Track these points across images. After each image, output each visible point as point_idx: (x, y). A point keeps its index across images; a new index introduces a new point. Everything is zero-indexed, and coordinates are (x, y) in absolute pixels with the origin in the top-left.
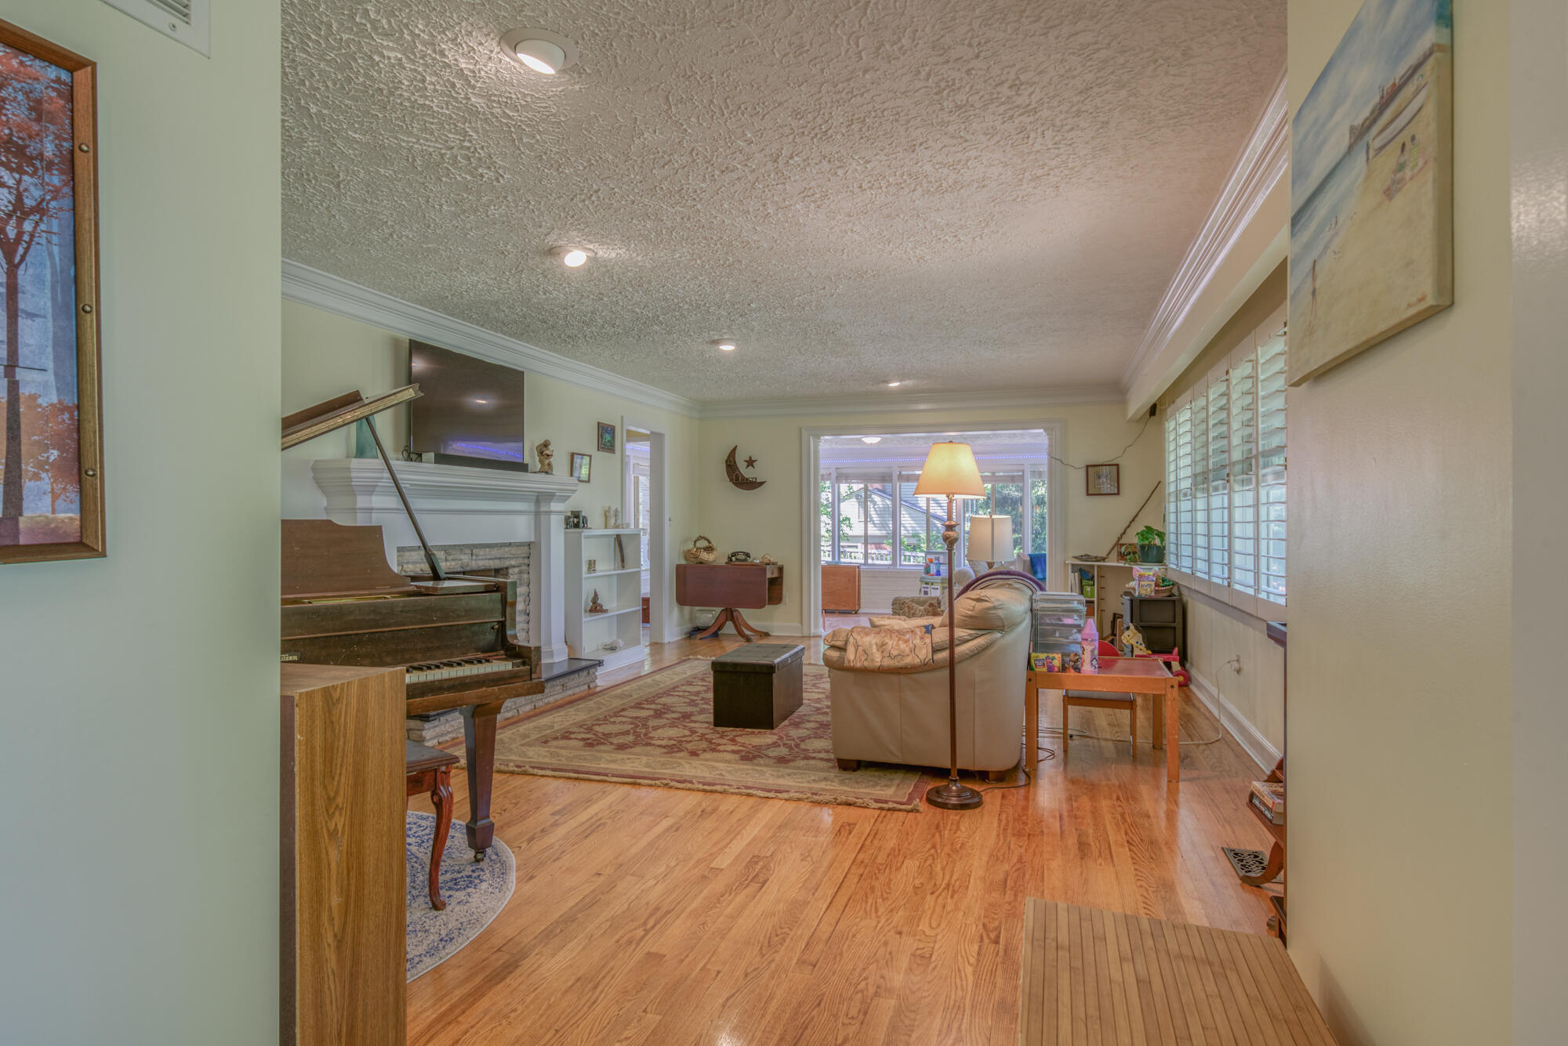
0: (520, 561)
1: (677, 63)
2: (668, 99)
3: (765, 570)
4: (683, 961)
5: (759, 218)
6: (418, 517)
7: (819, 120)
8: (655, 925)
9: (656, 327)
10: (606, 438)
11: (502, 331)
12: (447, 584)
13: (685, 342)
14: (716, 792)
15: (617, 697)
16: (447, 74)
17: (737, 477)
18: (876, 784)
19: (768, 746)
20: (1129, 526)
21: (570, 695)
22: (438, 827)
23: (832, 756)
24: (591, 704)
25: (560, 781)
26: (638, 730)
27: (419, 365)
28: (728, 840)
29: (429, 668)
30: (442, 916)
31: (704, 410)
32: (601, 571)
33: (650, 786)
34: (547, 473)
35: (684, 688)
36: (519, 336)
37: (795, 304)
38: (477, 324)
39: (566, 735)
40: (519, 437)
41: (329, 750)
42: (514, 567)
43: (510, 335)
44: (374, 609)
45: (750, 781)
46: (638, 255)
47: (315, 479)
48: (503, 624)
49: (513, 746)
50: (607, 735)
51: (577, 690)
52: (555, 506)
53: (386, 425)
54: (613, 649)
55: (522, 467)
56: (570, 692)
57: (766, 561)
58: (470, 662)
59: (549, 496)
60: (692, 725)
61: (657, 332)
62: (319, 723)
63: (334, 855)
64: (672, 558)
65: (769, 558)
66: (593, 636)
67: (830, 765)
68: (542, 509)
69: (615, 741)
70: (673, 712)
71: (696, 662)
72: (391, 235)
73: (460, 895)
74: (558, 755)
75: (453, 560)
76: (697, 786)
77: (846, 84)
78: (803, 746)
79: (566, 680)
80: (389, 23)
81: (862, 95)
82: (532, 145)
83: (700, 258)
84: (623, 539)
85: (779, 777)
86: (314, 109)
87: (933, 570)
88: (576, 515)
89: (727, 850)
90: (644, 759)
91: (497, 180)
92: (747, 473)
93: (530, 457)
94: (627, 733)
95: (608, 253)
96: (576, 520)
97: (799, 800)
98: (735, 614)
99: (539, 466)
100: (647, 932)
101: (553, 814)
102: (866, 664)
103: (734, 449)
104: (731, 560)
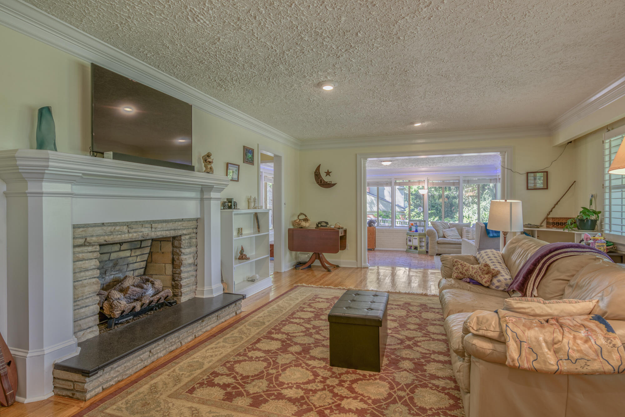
0: (191, 231)
3: (338, 232)
10: (249, 156)
11: (174, 74)
17: (321, 181)
20: (554, 207)
21: (223, 322)
31: (303, 145)
32: (246, 235)
34: (208, 172)
35: (299, 314)
38: (154, 65)
39: (211, 379)
42: (186, 235)
43: (181, 79)
49: (163, 397)
50: (245, 380)
51: (228, 317)
52: (213, 195)
54: (253, 281)
55: (192, 168)
57: (337, 226)
59: (210, 188)
64: (286, 225)
65: (339, 224)
68: (205, 197)
70: (295, 344)
71: (303, 288)
75: (135, 232)
84: (259, 215)
87: (414, 229)
88: (230, 201)
92: (326, 179)
93: (197, 161)
94: (261, 375)
96: (229, 204)
98: (320, 256)
99: (204, 169)
102: (537, 365)
103: (319, 166)
104: (318, 226)
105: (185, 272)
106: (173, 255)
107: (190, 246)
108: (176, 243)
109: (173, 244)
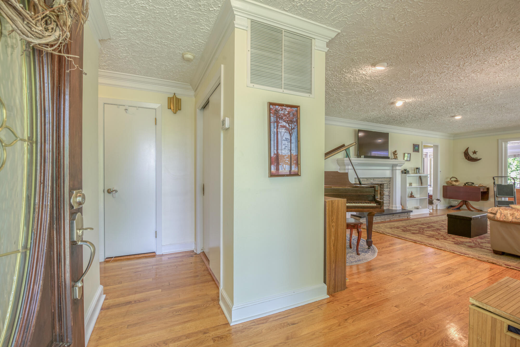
0: (388, 182)
1: (418, 55)
2: (418, 63)
3: (480, 188)
4: (417, 282)
5: (458, 81)
6: (356, 171)
7: (471, 53)
8: (412, 273)
9: (430, 116)
10: (416, 148)
11: (382, 123)
12: (363, 185)
13: (442, 118)
14: (442, 250)
15: (416, 221)
16: (361, 75)
17: (469, 158)
18: (509, 261)
19: (467, 242)
22: (358, 237)
23: (491, 249)
24: (407, 222)
25: (394, 238)
26: (420, 230)
27: (361, 134)
28: (442, 262)
29: (357, 203)
30: (359, 256)
31: (455, 136)
32: (414, 186)
33: (420, 244)
34: (395, 159)
35: (440, 222)
36: (387, 124)
37: (482, 101)
38: (376, 123)
39: (398, 228)
40: (387, 149)
41: (332, 211)
42: (385, 183)
43: (385, 124)
44: (345, 189)
45: (455, 249)
46: (419, 99)
47: (337, 163)
48: (375, 195)
49: (382, 228)
50: (411, 230)
51: (404, 218)
52: (398, 168)
53: (352, 151)
54: (417, 208)
55: (388, 158)
56: (401, 218)
57: (481, 186)
58: (366, 203)
59: (396, 165)
60: (440, 232)
61: (431, 117)
62: (330, 206)
63: (333, 230)
64: (441, 183)
65: (482, 184)
66: (410, 204)
67: (490, 251)
68: (394, 169)
69: (412, 231)
70: (434, 228)
72: (352, 108)
73: (364, 254)
74: (394, 232)
76: (435, 247)
77: (478, 42)
78: (481, 244)
79: (400, 214)
80: (348, 71)
81: (486, 42)
82: (383, 83)
83: (440, 95)
84: (422, 177)
85: (467, 251)
86: (335, 89)
88: (405, 170)
89: (441, 264)
90: (420, 237)
91: (375, 92)
92: (473, 156)
93: (390, 155)
94: (417, 230)
95: (409, 100)
96: (405, 172)
97: (473, 258)
98: (467, 203)
99: (393, 157)
100: (409, 274)
101: (390, 244)
102: (505, 220)
103: (468, 148)
104: (466, 185)
105: (385, 198)
106: (380, 191)
107: (387, 188)
108: (382, 187)
109: (380, 187)
